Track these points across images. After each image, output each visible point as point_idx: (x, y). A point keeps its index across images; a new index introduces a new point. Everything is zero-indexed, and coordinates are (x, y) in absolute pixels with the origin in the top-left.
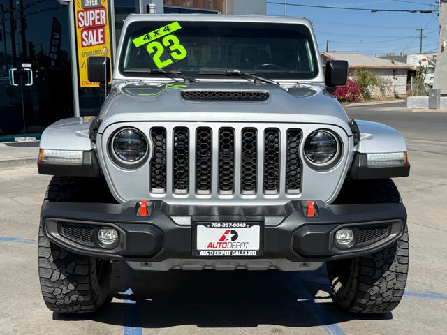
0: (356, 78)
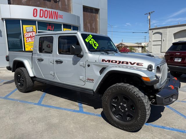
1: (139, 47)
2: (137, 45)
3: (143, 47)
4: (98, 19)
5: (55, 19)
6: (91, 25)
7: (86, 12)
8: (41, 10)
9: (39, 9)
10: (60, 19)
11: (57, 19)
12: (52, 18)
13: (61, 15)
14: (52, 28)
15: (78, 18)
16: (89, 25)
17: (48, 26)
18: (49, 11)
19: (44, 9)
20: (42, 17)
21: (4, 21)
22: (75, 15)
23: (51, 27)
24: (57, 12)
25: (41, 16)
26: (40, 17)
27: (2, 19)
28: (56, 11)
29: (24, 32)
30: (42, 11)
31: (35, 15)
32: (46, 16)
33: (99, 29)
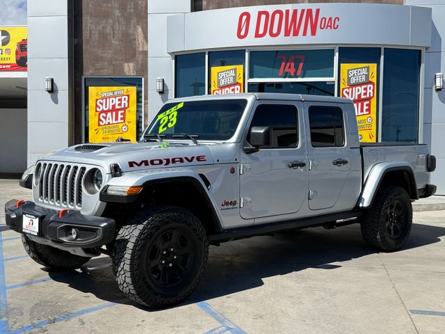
5: (305, 34)
8: (260, 13)
9: (254, 10)
10: (329, 31)
11: (313, 33)
12: (296, 34)
13: (330, 19)
14: (296, 67)
17: (283, 64)
18: (287, 12)
19: (271, 9)
20: (264, 35)
21: (174, 61)
23: (293, 64)
24: (318, 11)
25: (261, 32)
26: (257, 35)
28: (314, 7)
29: (213, 89)
30: (263, 17)
31: (242, 33)
32: (275, 31)
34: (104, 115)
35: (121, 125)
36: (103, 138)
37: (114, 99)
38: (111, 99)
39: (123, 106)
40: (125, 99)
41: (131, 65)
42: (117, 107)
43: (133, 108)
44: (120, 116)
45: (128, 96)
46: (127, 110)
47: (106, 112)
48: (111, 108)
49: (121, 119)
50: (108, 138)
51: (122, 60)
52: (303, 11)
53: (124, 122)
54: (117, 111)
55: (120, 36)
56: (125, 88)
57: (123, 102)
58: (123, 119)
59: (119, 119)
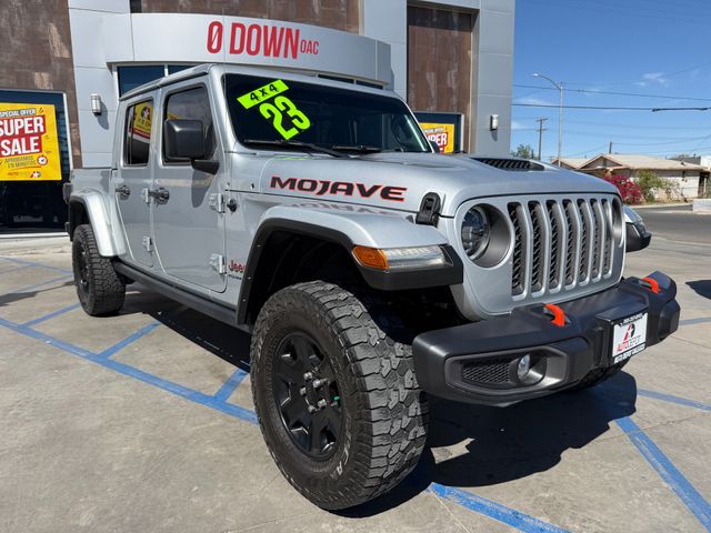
0: (638, 179)
1: (684, 173)
2: (677, 165)
3: (708, 173)
4: (471, 53)
5: (286, 56)
6: (441, 79)
7: (423, 25)
8: (235, 26)
9: (227, 21)
10: (308, 55)
11: (295, 56)
12: (276, 54)
13: (310, 42)
15: (385, 49)
16: (431, 77)
18: (266, 27)
19: (247, 22)
20: (240, 51)
21: (116, 74)
22: (369, 41)
24: (297, 31)
25: (237, 47)
26: (232, 51)
27: (110, 65)
28: (294, 26)
30: (239, 30)
31: (214, 46)
32: (253, 48)
33: (475, 93)
34: (8, 142)
35: (35, 156)
36: (10, 174)
37: (21, 120)
38: (16, 121)
39: (36, 131)
40: (38, 121)
41: (45, 75)
42: (27, 131)
43: (52, 133)
44: (33, 144)
45: (43, 117)
46: (43, 136)
47: (11, 138)
48: (17, 133)
49: (36, 147)
50: (17, 174)
51: (29, 67)
52: (283, 29)
53: (41, 151)
54: (28, 137)
55: (23, 34)
56: (38, 106)
57: (36, 125)
58: (39, 147)
59: (32, 148)
